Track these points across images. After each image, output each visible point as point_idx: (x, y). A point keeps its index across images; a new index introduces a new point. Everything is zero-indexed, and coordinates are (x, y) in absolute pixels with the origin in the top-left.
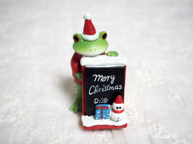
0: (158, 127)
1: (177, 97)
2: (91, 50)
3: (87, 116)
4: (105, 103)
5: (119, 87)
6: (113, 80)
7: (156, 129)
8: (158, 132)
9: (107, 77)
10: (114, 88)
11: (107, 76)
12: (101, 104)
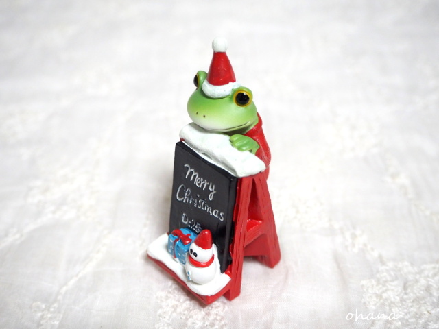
0: (354, 236)
1: (403, 180)
2: (197, 113)
6: (213, 193)
7: (350, 241)
8: (353, 245)
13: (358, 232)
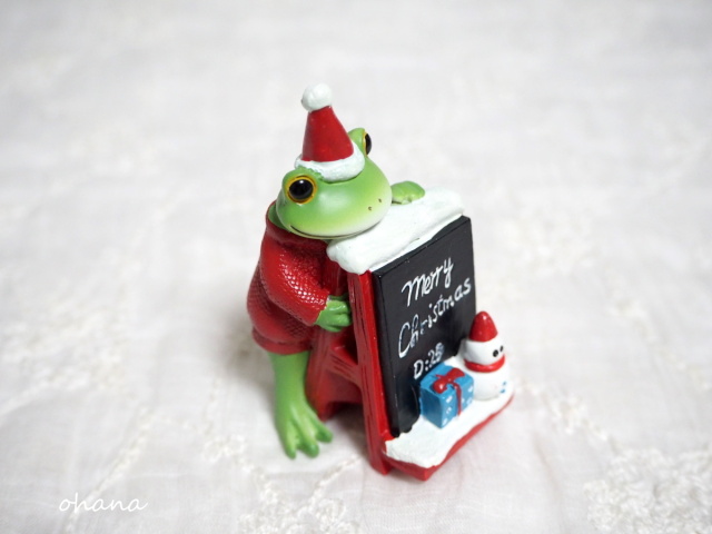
0: (565, 408)
2: (370, 208)
3: (403, 435)
4: (438, 360)
5: (464, 289)
6: (449, 274)
7: (559, 415)
8: (566, 422)
9: (434, 276)
10: (453, 299)
11: (434, 271)
12: (430, 370)
13: (572, 400)
